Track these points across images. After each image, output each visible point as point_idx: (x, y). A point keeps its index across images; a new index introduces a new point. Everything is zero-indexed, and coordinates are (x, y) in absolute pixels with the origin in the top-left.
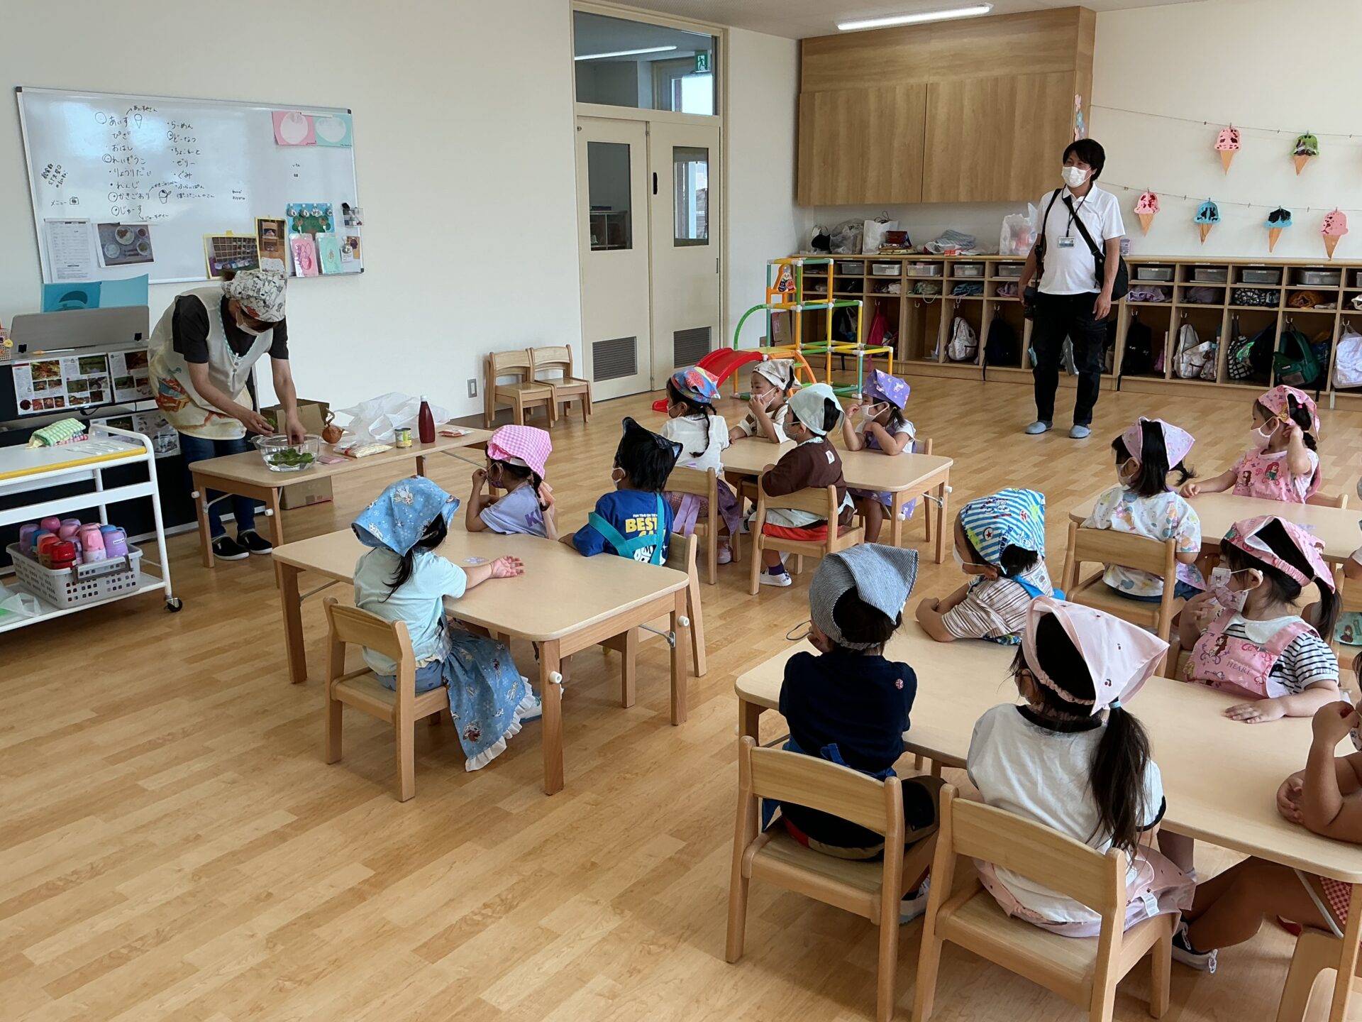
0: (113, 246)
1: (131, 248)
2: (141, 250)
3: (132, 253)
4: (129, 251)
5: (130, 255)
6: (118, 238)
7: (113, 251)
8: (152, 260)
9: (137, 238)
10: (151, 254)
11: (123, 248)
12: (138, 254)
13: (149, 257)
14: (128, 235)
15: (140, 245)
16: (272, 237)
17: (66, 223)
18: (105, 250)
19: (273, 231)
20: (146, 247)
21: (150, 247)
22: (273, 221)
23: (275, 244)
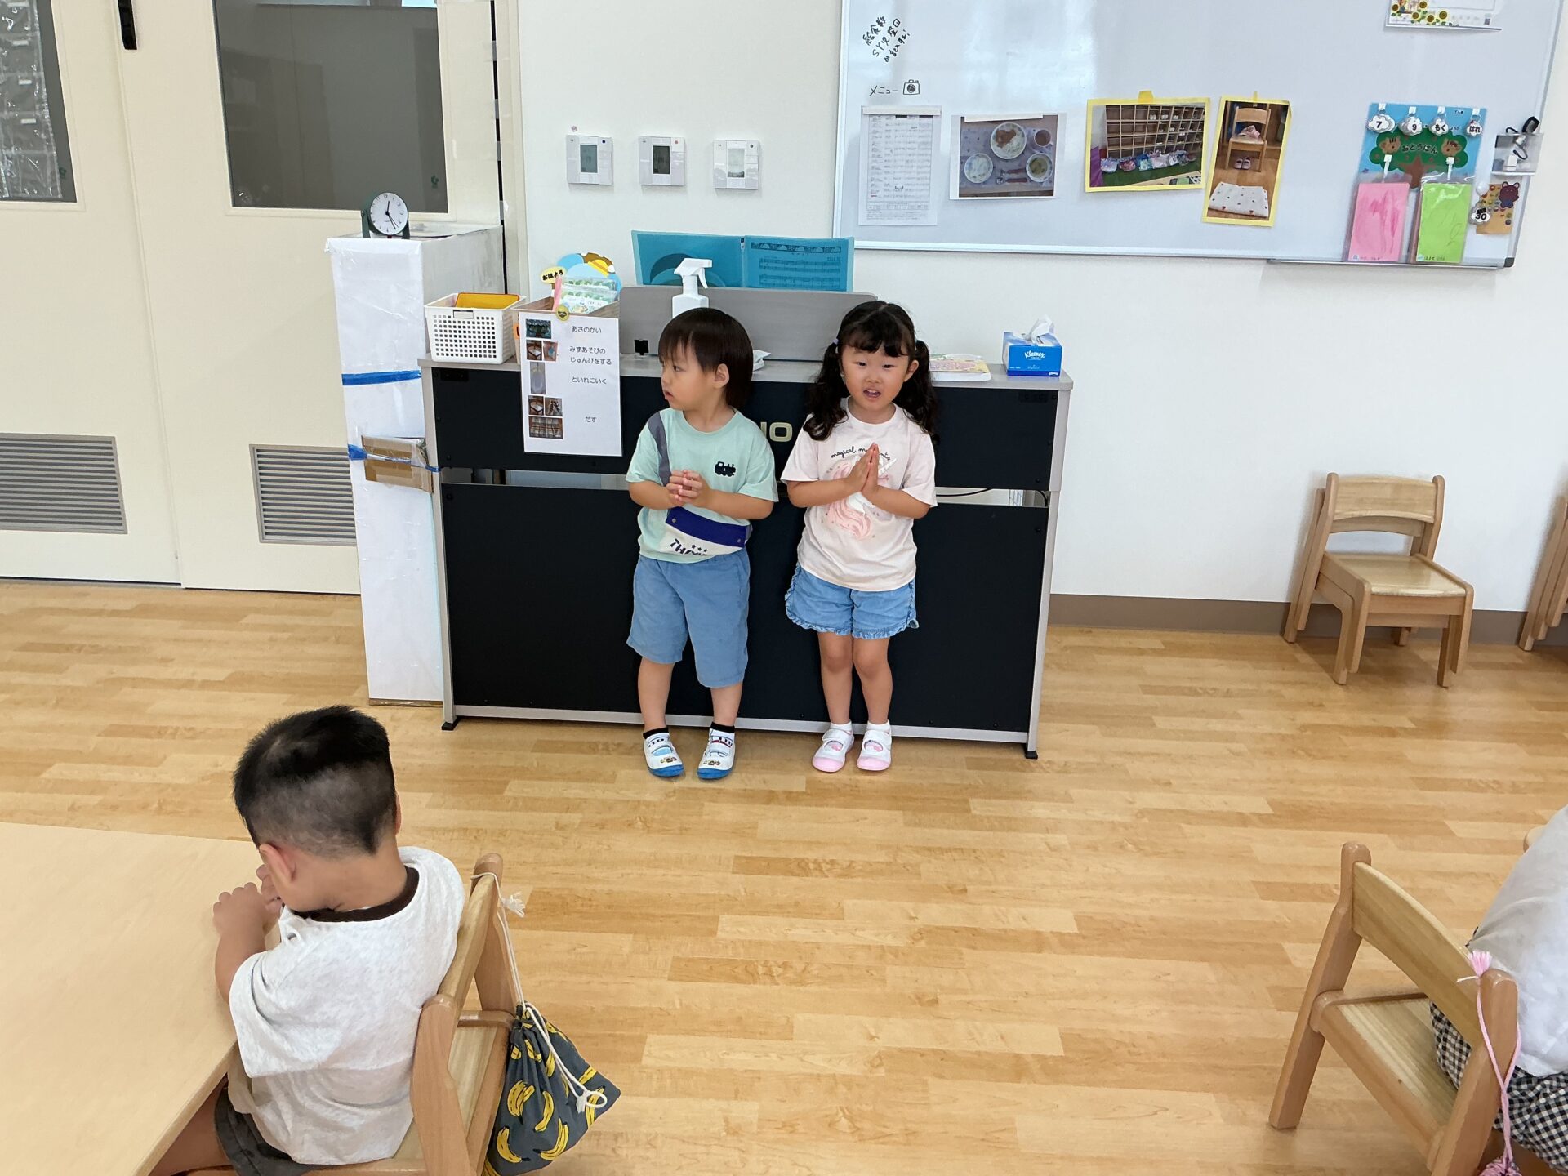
0: (982, 160)
1: (1015, 165)
2: (1033, 172)
3: (1015, 176)
4: (1010, 172)
5: (1009, 180)
6: (994, 146)
7: (979, 169)
8: (1051, 193)
9: (1030, 147)
10: (1051, 181)
11: (1001, 165)
12: (1024, 180)
13: (1045, 187)
14: (1015, 141)
15: (1033, 161)
16: (1252, 140)
17: (897, 116)
18: (966, 166)
19: (1259, 127)
20: (1044, 166)
21: (1052, 168)
22: (1262, 106)
23: (1255, 155)
